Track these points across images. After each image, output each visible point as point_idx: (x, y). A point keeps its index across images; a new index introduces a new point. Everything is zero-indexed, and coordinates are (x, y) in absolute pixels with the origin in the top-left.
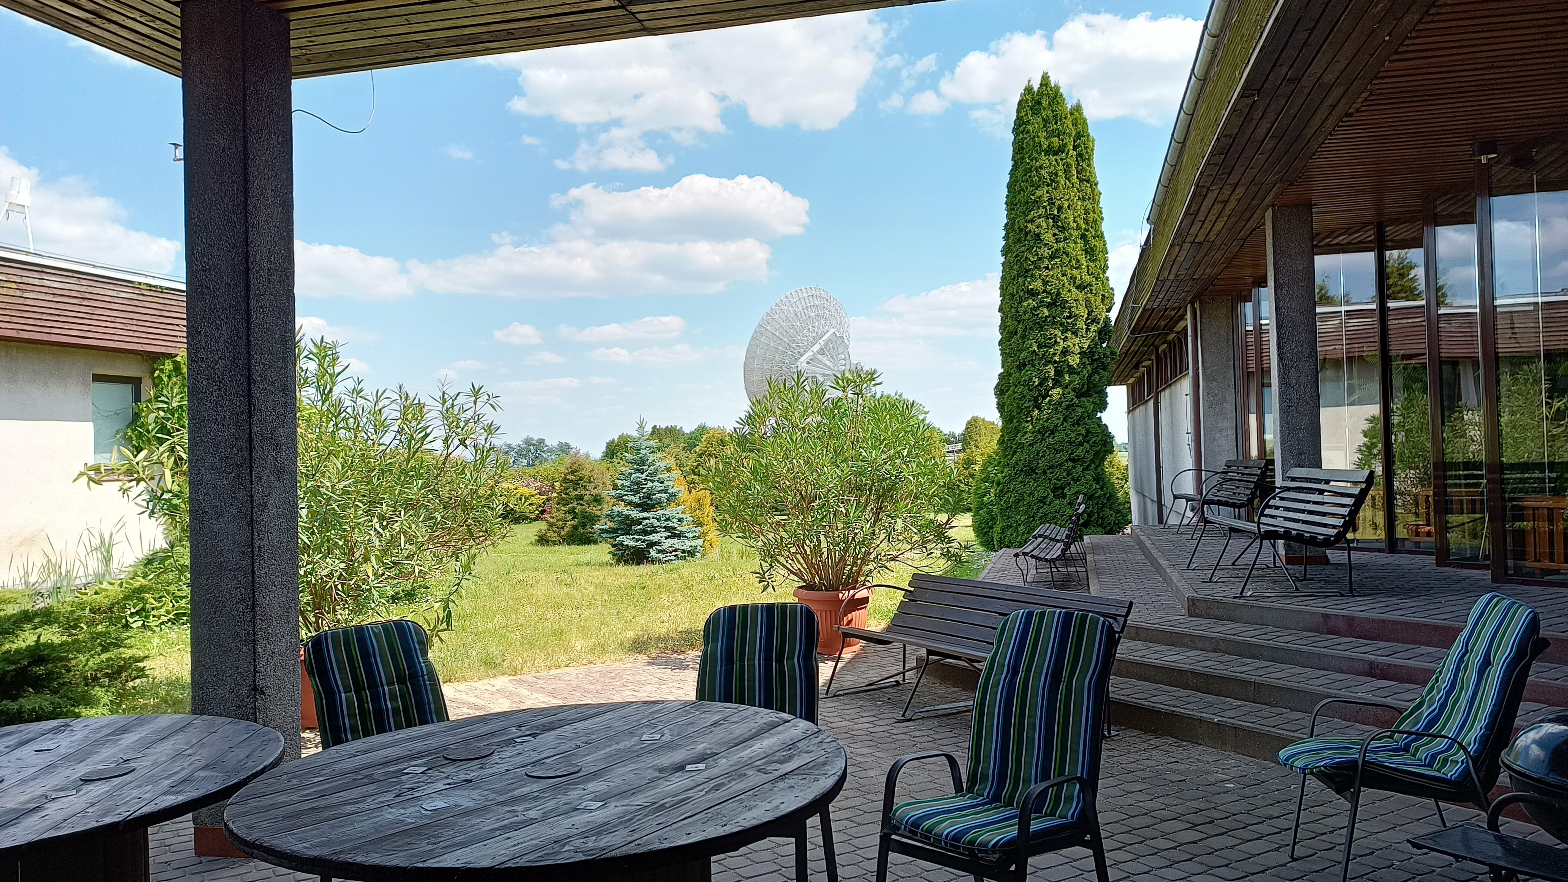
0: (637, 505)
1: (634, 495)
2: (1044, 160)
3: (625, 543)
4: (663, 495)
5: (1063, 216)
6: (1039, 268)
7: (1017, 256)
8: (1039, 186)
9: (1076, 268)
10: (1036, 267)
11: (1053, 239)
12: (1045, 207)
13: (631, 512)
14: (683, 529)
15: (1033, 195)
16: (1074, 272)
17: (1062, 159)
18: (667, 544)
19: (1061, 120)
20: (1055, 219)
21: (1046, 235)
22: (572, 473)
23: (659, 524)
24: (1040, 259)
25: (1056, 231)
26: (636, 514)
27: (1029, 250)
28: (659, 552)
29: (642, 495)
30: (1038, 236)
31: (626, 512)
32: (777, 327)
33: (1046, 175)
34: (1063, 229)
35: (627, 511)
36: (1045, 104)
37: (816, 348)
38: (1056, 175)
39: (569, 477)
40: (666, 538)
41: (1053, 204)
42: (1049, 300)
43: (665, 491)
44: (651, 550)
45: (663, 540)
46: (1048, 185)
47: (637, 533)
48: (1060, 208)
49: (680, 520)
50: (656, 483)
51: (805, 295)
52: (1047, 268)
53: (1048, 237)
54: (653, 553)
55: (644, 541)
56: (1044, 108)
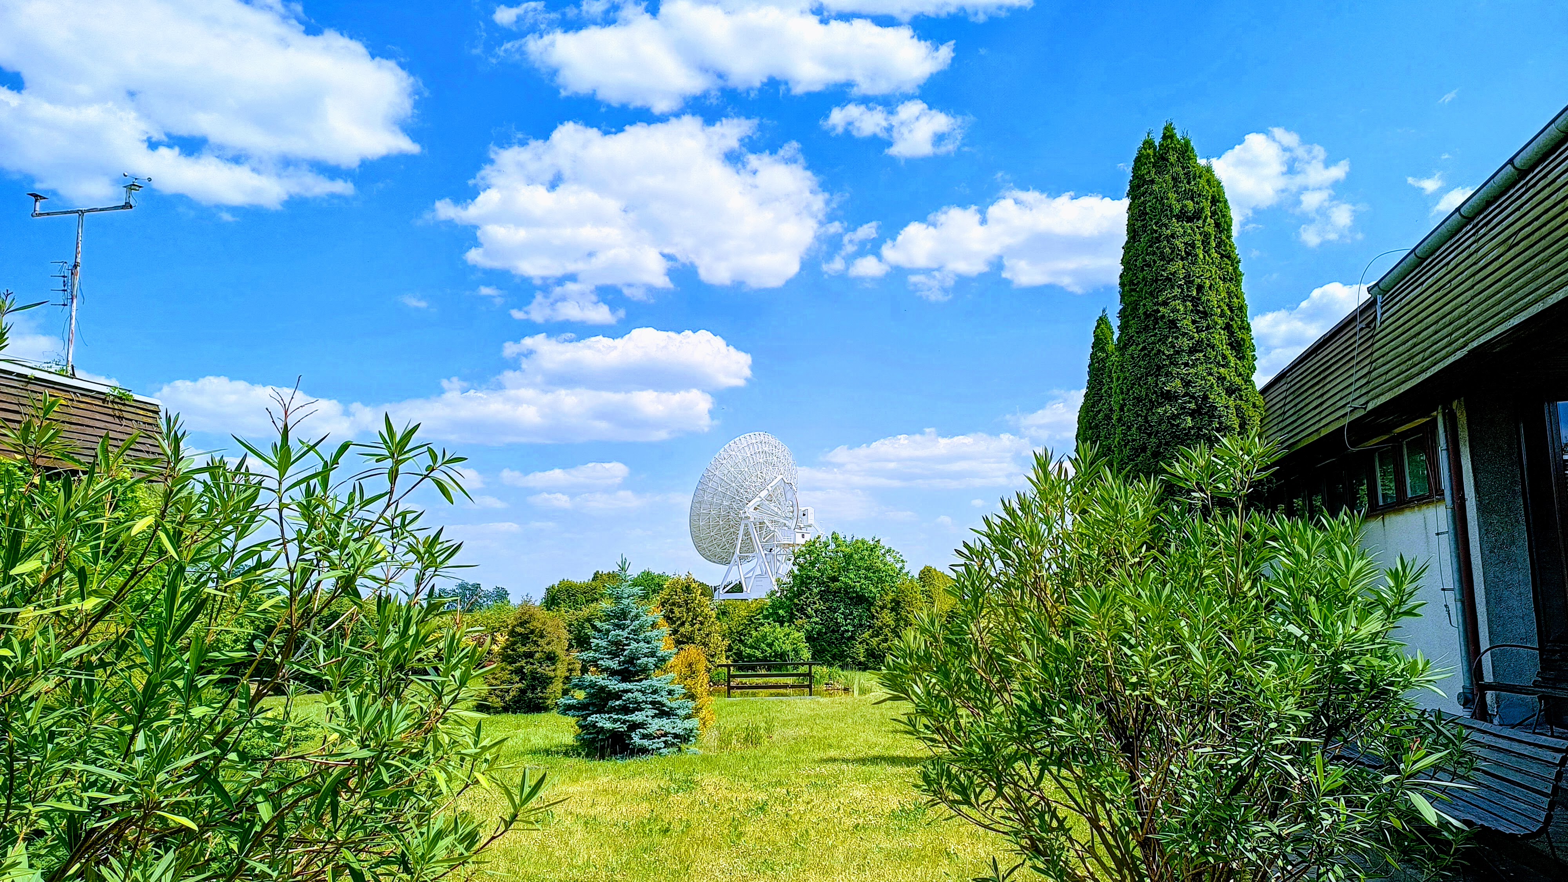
0: (613, 673)
1: (612, 659)
2: (1176, 226)
3: (600, 725)
4: (651, 660)
5: (1204, 298)
6: (1176, 365)
7: (1144, 348)
8: (1172, 260)
9: (1223, 366)
10: (1171, 363)
11: (1192, 327)
12: (1180, 286)
13: (607, 682)
14: (674, 705)
15: (1164, 270)
16: (1222, 370)
17: (1197, 227)
18: (656, 725)
19: (1194, 179)
20: (1196, 301)
21: (1185, 322)
22: (522, 624)
23: (644, 698)
24: (1177, 353)
25: (1197, 319)
26: (614, 685)
27: (1163, 340)
28: (644, 737)
29: (622, 659)
30: (1173, 323)
31: (602, 683)
32: (726, 472)
33: (1182, 246)
34: (1205, 315)
35: (601, 680)
36: (1173, 159)
37: (764, 494)
38: (1193, 246)
39: (519, 630)
40: (653, 717)
41: (1192, 282)
42: (1193, 406)
43: (653, 654)
44: (633, 735)
45: (650, 720)
46: (1182, 259)
47: (613, 710)
48: (1200, 288)
49: (670, 693)
50: (642, 644)
51: (754, 441)
52: (1186, 365)
53: (1186, 323)
54: (636, 739)
55: (624, 722)
56: (1172, 164)
